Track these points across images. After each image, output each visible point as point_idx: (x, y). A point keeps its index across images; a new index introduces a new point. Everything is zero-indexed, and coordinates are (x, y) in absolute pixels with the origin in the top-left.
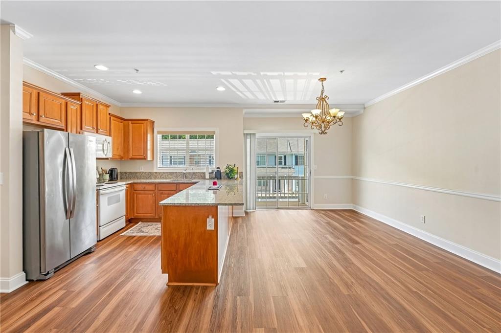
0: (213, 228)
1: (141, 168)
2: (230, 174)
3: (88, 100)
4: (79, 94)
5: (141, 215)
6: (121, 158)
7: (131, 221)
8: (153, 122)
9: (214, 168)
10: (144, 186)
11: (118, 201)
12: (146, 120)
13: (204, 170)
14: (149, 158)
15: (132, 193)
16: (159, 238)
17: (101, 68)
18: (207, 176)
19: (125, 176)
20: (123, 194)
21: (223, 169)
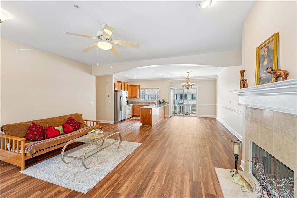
0: (151, 113)
1: (135, 100)
2: (164, 102)
3: (123, 82)
4: (121, 81)
5: (136, 115)
6: (130, 97)
7: (133, 116)
8: (139, 86)
9: (158, 100)
10: (137, 106)
11: (130, 109)
12: (137, 85)
13: (155, 101)
14: (138, 97)
15: (133, 107)
16: (140, 120)
17: (126, 75)
18: (156, 103)
19: (131, 103)
20: (131, 108)
21: (162, 101)
